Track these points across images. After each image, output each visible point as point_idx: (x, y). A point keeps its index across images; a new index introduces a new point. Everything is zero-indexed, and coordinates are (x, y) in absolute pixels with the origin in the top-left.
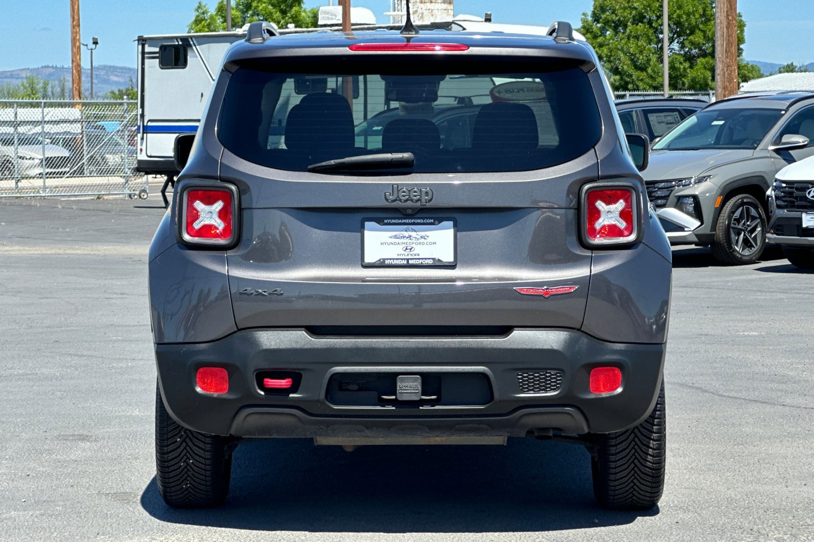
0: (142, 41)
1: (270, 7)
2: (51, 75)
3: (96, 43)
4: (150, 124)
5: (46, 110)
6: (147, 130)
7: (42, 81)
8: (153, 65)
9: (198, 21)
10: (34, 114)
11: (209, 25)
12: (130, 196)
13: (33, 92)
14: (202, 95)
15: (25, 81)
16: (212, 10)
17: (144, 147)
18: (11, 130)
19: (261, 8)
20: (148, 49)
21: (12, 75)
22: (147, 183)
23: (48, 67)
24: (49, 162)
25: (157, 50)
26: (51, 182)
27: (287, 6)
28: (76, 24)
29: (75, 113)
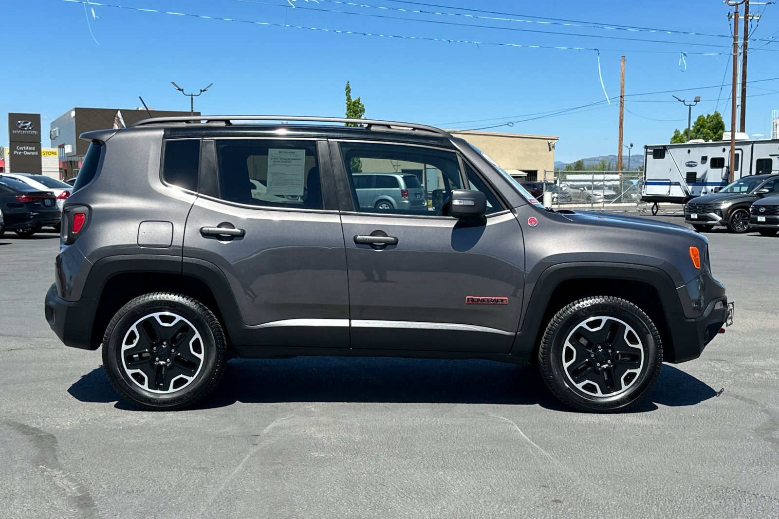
0: (646, 147)
1: (709, 131)
2: (612, 159)
3: (632, 145)
4: (648, 181)
5: (605, 175)
6: (646, 184)
7: (608, 162)
8: (650, 157)
9: (675, 138)
10: (601, 177)
11: (680, 140)
12: (639, 211)
13: (603, 168)
14: (670, 170)
15: (600, 162)
16: (682, 133)
17: (645, 191)
18: (591, 183)
19: (704, 131)
20: (648, 151)
21: (595, 159)
22: (647, 206)
23: (611, 156)
24: (606, 197)
25: (652, 151)
26: (606, 205)
27: (716, 130)
28: (621, 139)
29: (617, 177)
